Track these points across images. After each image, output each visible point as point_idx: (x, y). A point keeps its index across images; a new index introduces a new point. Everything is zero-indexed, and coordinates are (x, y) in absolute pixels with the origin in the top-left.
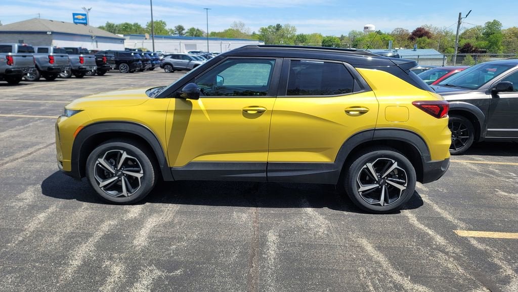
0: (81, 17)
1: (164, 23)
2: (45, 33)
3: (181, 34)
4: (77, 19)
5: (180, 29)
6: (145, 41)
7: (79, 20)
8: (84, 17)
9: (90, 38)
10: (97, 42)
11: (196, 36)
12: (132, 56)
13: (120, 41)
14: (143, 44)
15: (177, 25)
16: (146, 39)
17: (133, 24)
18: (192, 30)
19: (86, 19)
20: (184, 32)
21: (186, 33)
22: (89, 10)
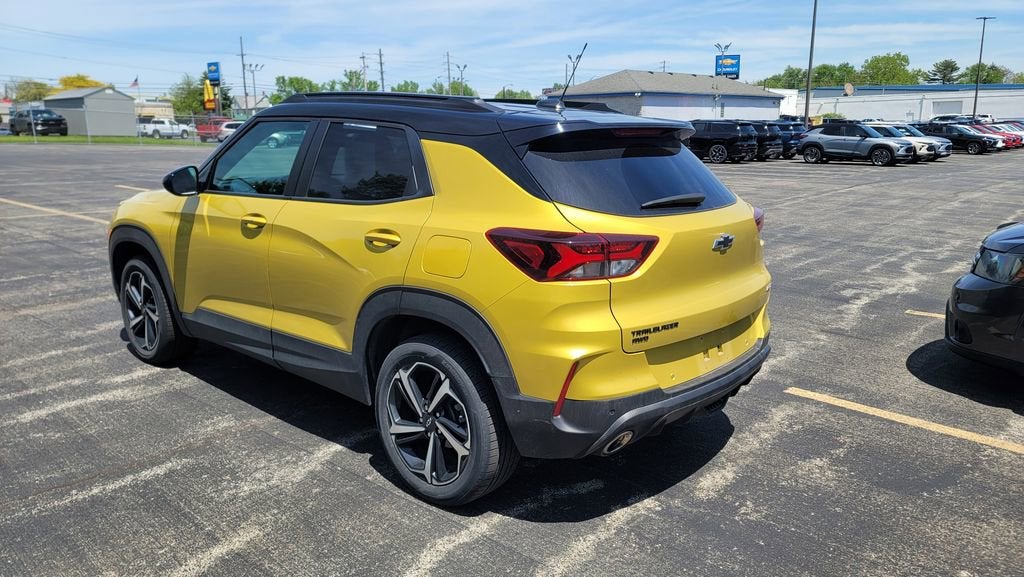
0: (729, 61)
1: (905, 60)
2: (631, 94)
3: (946, 79)
4: (721, 66)
5: (948, 67)
6: (842, 99)
7: (726, 67)
8: (734, 62)
9: (710, 100)
10: (723, 106)
11: (985, 81)
12: (765, 130)
13: (772, 101)
14: (835, 107)
15: (941, 60)
16: (846, 95)
17: (837, 65)
18: (978, 69)
19: (738, 65)
20: (955, 74)
21: (962, 76)
22: (727, 47)
